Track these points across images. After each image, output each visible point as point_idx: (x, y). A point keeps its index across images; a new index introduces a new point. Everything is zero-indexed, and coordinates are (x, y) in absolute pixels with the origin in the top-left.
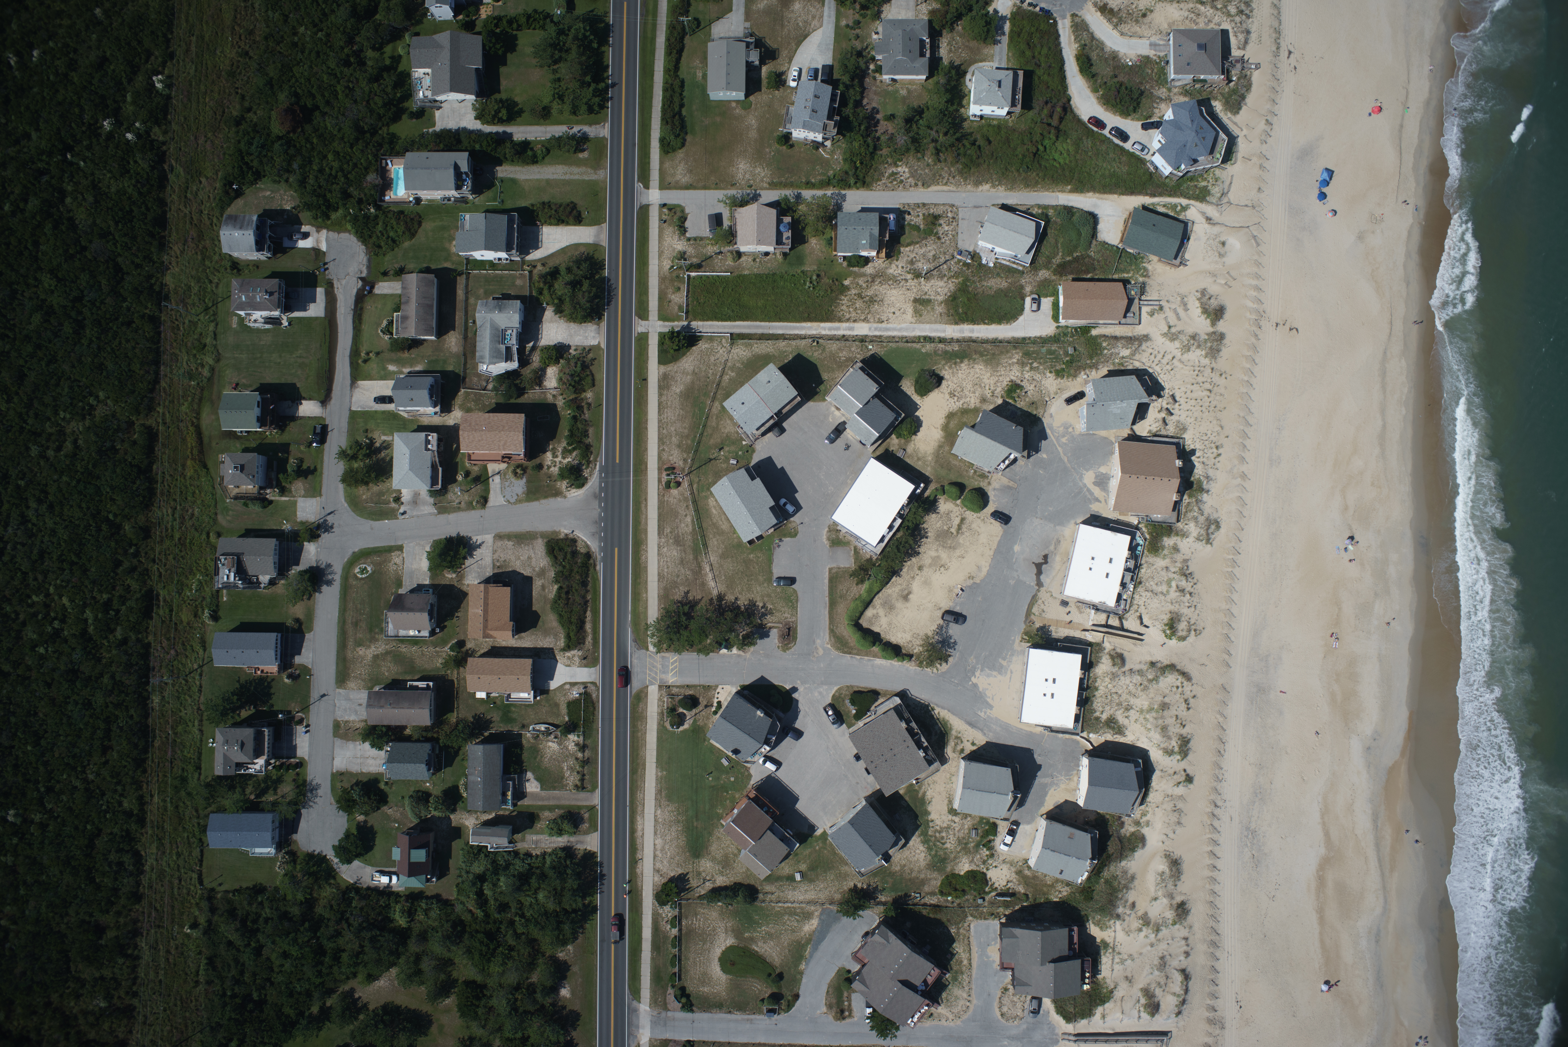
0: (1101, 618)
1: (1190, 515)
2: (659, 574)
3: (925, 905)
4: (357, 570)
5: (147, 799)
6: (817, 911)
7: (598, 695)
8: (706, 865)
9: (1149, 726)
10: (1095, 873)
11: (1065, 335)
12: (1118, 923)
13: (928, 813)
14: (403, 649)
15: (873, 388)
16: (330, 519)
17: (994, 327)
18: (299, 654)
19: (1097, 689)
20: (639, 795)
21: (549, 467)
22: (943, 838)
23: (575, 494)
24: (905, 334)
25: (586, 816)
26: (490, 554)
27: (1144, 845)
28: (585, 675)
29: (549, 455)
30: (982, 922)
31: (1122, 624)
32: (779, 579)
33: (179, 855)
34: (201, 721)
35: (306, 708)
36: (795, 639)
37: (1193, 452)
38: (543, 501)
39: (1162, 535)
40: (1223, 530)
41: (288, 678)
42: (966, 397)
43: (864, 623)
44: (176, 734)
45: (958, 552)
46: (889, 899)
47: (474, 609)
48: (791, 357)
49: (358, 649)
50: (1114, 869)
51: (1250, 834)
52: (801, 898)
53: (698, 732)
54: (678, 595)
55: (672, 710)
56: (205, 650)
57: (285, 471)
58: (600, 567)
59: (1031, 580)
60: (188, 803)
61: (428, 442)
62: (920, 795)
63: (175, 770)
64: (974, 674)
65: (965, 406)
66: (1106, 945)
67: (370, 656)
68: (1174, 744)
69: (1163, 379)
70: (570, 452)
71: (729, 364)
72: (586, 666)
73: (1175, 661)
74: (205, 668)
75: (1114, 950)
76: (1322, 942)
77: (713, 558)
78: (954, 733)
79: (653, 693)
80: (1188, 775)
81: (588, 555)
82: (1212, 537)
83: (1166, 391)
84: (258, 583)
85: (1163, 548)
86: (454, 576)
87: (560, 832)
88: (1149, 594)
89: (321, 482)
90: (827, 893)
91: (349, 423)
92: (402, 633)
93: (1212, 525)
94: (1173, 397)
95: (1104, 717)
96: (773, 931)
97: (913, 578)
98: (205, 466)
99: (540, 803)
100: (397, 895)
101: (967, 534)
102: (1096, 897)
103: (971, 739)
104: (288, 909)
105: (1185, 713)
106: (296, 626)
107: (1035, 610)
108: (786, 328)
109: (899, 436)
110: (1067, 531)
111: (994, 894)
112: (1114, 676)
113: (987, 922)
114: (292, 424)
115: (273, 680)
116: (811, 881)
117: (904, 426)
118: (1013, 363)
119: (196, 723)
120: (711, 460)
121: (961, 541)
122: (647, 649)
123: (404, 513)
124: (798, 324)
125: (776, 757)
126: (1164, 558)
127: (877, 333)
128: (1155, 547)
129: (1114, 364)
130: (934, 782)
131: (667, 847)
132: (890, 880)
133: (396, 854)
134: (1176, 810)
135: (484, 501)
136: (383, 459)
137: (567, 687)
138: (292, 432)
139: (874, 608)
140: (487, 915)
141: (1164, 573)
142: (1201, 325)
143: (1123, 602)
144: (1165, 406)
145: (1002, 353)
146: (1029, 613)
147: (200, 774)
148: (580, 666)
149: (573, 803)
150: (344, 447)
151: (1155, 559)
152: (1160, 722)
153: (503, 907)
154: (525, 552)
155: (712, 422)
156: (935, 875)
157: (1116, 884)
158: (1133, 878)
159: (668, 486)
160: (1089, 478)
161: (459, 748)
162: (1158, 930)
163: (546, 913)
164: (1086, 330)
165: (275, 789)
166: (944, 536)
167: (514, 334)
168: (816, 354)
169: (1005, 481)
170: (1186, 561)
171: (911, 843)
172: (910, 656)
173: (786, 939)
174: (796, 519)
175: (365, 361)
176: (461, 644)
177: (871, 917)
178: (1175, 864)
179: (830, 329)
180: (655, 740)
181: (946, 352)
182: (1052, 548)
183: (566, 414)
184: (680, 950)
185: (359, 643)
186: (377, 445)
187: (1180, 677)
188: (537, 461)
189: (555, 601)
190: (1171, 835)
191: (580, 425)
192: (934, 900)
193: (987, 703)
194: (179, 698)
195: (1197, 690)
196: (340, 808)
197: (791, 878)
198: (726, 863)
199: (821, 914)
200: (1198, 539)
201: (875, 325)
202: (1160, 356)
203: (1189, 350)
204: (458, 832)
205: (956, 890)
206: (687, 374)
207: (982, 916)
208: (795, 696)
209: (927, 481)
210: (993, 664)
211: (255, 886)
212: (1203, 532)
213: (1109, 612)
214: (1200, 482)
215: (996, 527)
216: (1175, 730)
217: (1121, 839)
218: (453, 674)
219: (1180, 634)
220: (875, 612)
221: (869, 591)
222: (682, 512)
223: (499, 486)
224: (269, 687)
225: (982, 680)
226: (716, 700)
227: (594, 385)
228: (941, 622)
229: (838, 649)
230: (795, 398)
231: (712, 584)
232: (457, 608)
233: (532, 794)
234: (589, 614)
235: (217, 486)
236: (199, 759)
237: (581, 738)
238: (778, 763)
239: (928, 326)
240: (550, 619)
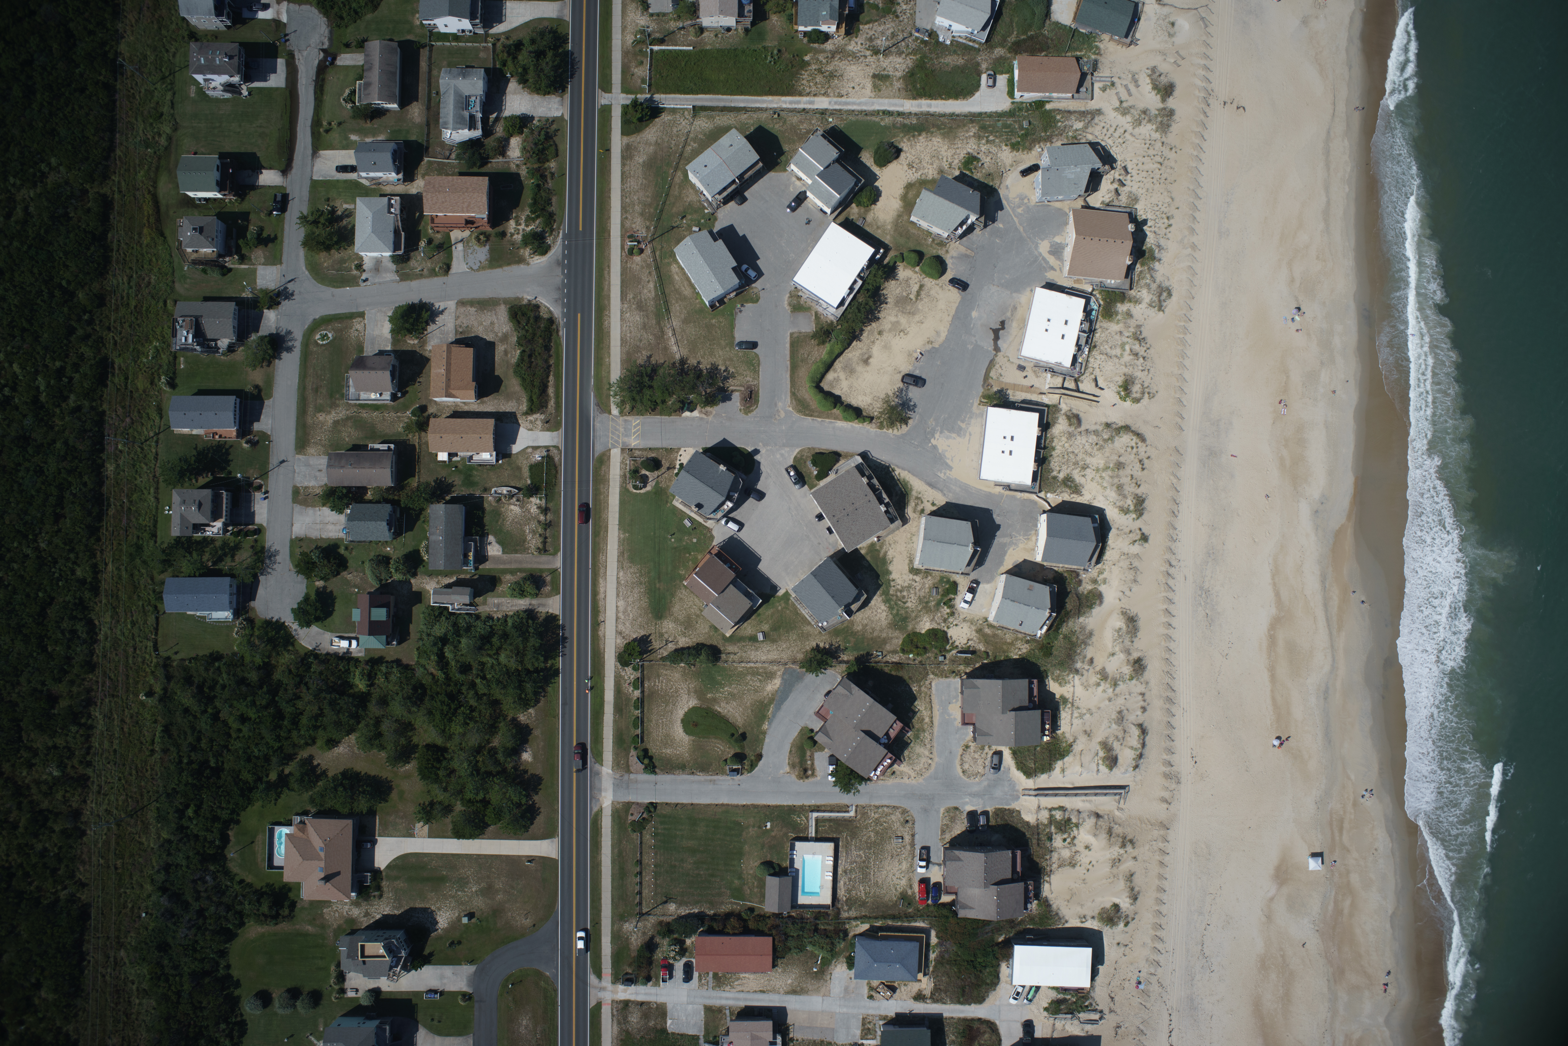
0: (1058, 381)
1: (1142, 282)
2: (622, 339)
3: (887, 662)
4: (318, 336)
5: (101, 567)
6: (780, 671)
7: (560, 459)
8: (669, 626)
9: (1105, 484)
10: (1054, 627)
11: (1020, 110)
12: (1077, 677)
13: (889, 573)
14: (364, 414)
15: (834, 153)
16: (291, 287)
17: (951, 102)
18: (258, 420)
19: (1054, 449)
20: (601, 557)
21: (512, 235)
22: (904, 597)
23: (538, 261)
24: (864, 108)
25: (548, 579)
26: (453, 321)
27: (1101, 603)
28: (547, 438)
29: (512, 223)
30: (943, 681)
31: (1077, 386)
32: (741, 344)
33: (133, 624)
34: (157, 488)
35: (264, 474)
36: (757, 402)
37: (1145, 222)
38: (506, 268)
39: (1116, 301)
40: (1174, 298)
41: (247, 443)
42: (924, 168)
43: (826, 388)
44: (131, 502)
45: (917, 318)
46: (851, 658)
47: (437, 371)
48: (752, 129)
49: (318, 415)
50: (1073, 625)
51: (1204, 593)
52: (764, 658)
53: (661, 495)
54: (641, 359)
55: (635, 472)
56: (161, 418)
57: (244, 236)
58: (563, 333)
59: (988, 345)
60: (143, 571)
61: (390, 206)
62: (881, 555)
63: (130, 538)
64: (933, 436)
65: (923, 177)
66: (1065, 700)
67: (331, 421)
68: (1130, 502)
69: (1115, 151)
70: (534, 220)
71: (691, 135)
72: (548, 430)
73: (1129, 422)
74: (161, 436)
75: (1073, 705)
76: (1273, 699)
77: (676, 323)
78: (914, 493)
79: (616, 455)
80: (1143, 534)
81: (551, 321)
82: (1164, 304)
83: (1119, 163)
84: (217, 348)
85: (1117, 313)
86: (416, 342)
87: (522, 594)
88: (1103, 357)
89: (281, 250)
90: (789, 652)
91: (310, 192)
92: (363, 395)
93: (1164, 293)
94: (1125, 169)
95: (1061, 476)
96: (736, 691)
97: (873, 342)
98: (162, 234)
99: (502, 567)
100: (357, 660)
101: (926, 300)
102: (1055, 652)
103: (931, 499)
104: (246, 675)
105: (1140, 473)
106: (255, 392)
107: (993, 374)
108: (748, 101)
109: (859, 204)
110: (1023, 298)
111: (954, 652)
112: (1070, 436)
113: (948, 680)
114: (252, 193)
115: (231, 446)
116: (774, 641)
117: (864, 194)
118: (970, 137)
119: (152, 490)
120: (673, 228)
121: (920, 307)
122: (610, 413)
123: (366, 280)
124: (759, 98)
125: (738, 518)
126: (1118, 323)
127: (837, 107)
128: (1108, 313)
129: (1067, 137)
130: (895, 542)
131: (629, 609)
132: (852, 639)
133: (356, 615)
134: (1133, 568)
135: (447, 268)
136: (345, 227)
137: (530, 450)
138: (252, 200)
139: (835, 371)
140: (448, 678)
141: (1117, 337)
142: (1151, 100)
143: (1078, 365)
144: (1117, 177)
145: (959, 126)
146: (987, 377)
147: (156, 542)
148: (543, 430)
149: (535, 566)
150: (305, 213)
151: (1109, 324)
152: (1116, 480)
153: (465, 668)
154: (488, 318)
155: (675, 191)
156: (897, 633)
157: (1074, 639)
158: (1091, 634)
159: (631, 252)
160: (1044, 247)
161: (422, 510)
162: (1115, 685)
163: (508, 672)
164: (1040, 104)
165: (233, 557)
166: (903, 302)
167: (478, 101)
168: (777, 126)
169: (962, 249)
170: (1139, 326)
171: (873, 602)
172: (871, 419)
173: (749, 699)
174: (758, 285)
175: (327, 131)
176: (423, 409)
177: (834, 675)
178: (1132, 620)
179: (791, 103)
180: (617, 502)
181: (904, 126)
182: (1009, 314)
183: (529, 182)
184: (642, 712)
185: (320, 409)
186: (339, 213)
187: (1134, 438)
188: (500, 229)
189: (518, 365)
190: (1128, 593)
191: (543, 194)
192: (895, 658)
193: (947, 464)
194: (134, 466)
195: (1152, 452)
196: (298, 572)
197: (753, 639)
198: (688, 624)
199: (784, 674)
200: (1150, 305)
201: (835, 99)
202: (1112, 130)
203: (1140, 124)
204: (418, 597)
205: (917, 647)
206: (650, 144)
207: (943, 674)
208: (757, 457)
209: (887, 249)
210: (952, 426)
211: (211, 654)
212: (1155, 299)
213: (1065, 375)
214: (1151, 251)
215: (954, 294)
216: (1130, 489)
217: (1079, 596)
218: (414, 438)
219: (1134, 395)
220: (836, 375)
221: (831, 352)
222: (645, 277)
223: (461, 254)
224: (227, 453)
225: (941, 442)
226: (678, 463)
227: (557, 155)
228: (901, 385)
229: (799, 411)
230: (756, 163)
231: (675, 348)
232: (419, 373)
233: (494, 557)
234: (551, 378)
235: (175, 252)
236: (155, 526)
237: (544, 501)
238: (741, 525)
239: (886, 101)
240: (513, 384)
